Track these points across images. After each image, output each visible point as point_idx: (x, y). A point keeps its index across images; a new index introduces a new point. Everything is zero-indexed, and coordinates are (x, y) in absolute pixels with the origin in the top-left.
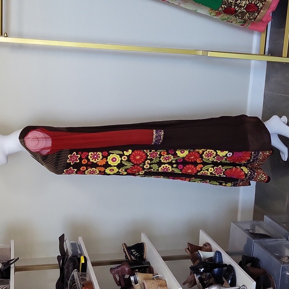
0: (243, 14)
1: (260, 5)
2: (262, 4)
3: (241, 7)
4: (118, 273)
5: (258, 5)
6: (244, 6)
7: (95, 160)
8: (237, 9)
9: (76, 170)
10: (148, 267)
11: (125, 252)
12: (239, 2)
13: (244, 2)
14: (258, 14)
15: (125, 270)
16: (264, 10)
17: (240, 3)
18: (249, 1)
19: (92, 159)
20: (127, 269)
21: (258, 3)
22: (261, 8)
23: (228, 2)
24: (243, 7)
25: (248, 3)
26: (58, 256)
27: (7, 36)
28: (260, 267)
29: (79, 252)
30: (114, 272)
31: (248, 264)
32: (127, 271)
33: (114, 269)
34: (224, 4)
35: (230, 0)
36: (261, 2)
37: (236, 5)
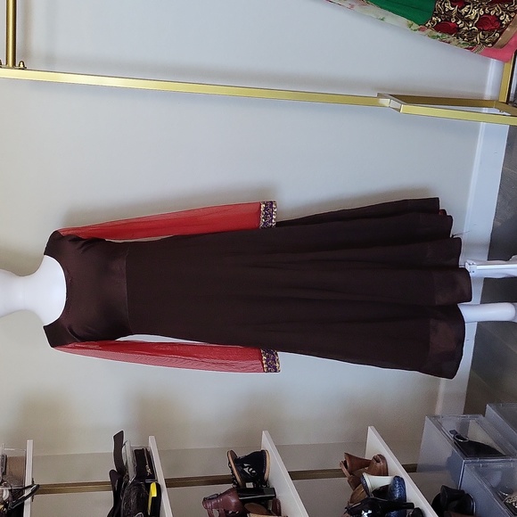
0: (472, 34)
1: (505, 18)
2: (510, 17)
3: (468, 20)
4: (216, 506)
5: (502, 18)
6: (475, 19)
8: (461, 26)
10: (271, 498)
11: (231, 467)
12: (464, 10)
13: (475, 12)
14: (501, 34)
15: (230, 503)
16: (512, 27)
17: (466, 13)
18: (484, 10)
20: (233, 501)
21: (502, 14)
22: (507, 25)
23: (444, 11)
24: (473, 21)
25: (482, 13)
26: (112, 472)
27: (24, 68)
28: (472, 514)
29: (149, 471)
30: (209, 505)
31: (452, 503)
32: (233, 505)
33: (210, 499)
34: (436, 15)
35: (448, 7)
36: (509, 12)
37: (460, 16)
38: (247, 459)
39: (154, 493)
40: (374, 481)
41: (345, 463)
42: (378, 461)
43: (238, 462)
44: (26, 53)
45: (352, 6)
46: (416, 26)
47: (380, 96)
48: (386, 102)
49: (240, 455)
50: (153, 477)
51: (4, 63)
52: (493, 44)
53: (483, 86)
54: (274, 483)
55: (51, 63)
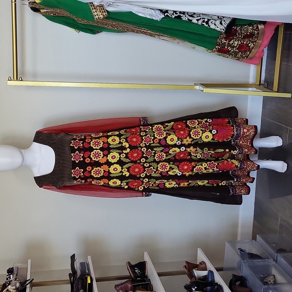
0: (236, 53)
1: (251, 45)
2: (253, 44)
3: (233, 47)
4: (121, 289)
5: (249, 45)
7: (97, 159)
8: (230, 49)
9: (82, 170)
10: (149, 284)
11: (129, 270)
12: (232, 42)
13: (236, 43)
14: (250, 52)
15: (128, 287)
16: (255, 49)
17: (232, 44)
19: (94, 158)
20: (130, 286)
21: (250, 43)
22: (253, 48)
23: (222, 43)
24: (236, 47)
25: (240, 43)
26: (70, 274)
27: (22, 80)
28: (247, 287)
29: (87, 272)
30: (118, 289)
31: (237, 282)
32: (130, 288)
33: (118, 285)
34: (218, 45)
35: (224, 41)
36: (252, 42)
37: (229, 45)
38: (137, 265)
39: (89, 281)
40: (198, 273)
41: (185, 267)
42: (201, 264)
43: (132, 267)
44: (23, 73)
45: (179, 43)
46: (209, 51)
47: (196, 85)
48: (197, 87)
49: (133, 263)
50: (89, 274)
51: (12, 78)
52: (247, 57)
53: (248, 77)
54: (150, 277)
55: (35, 77)
